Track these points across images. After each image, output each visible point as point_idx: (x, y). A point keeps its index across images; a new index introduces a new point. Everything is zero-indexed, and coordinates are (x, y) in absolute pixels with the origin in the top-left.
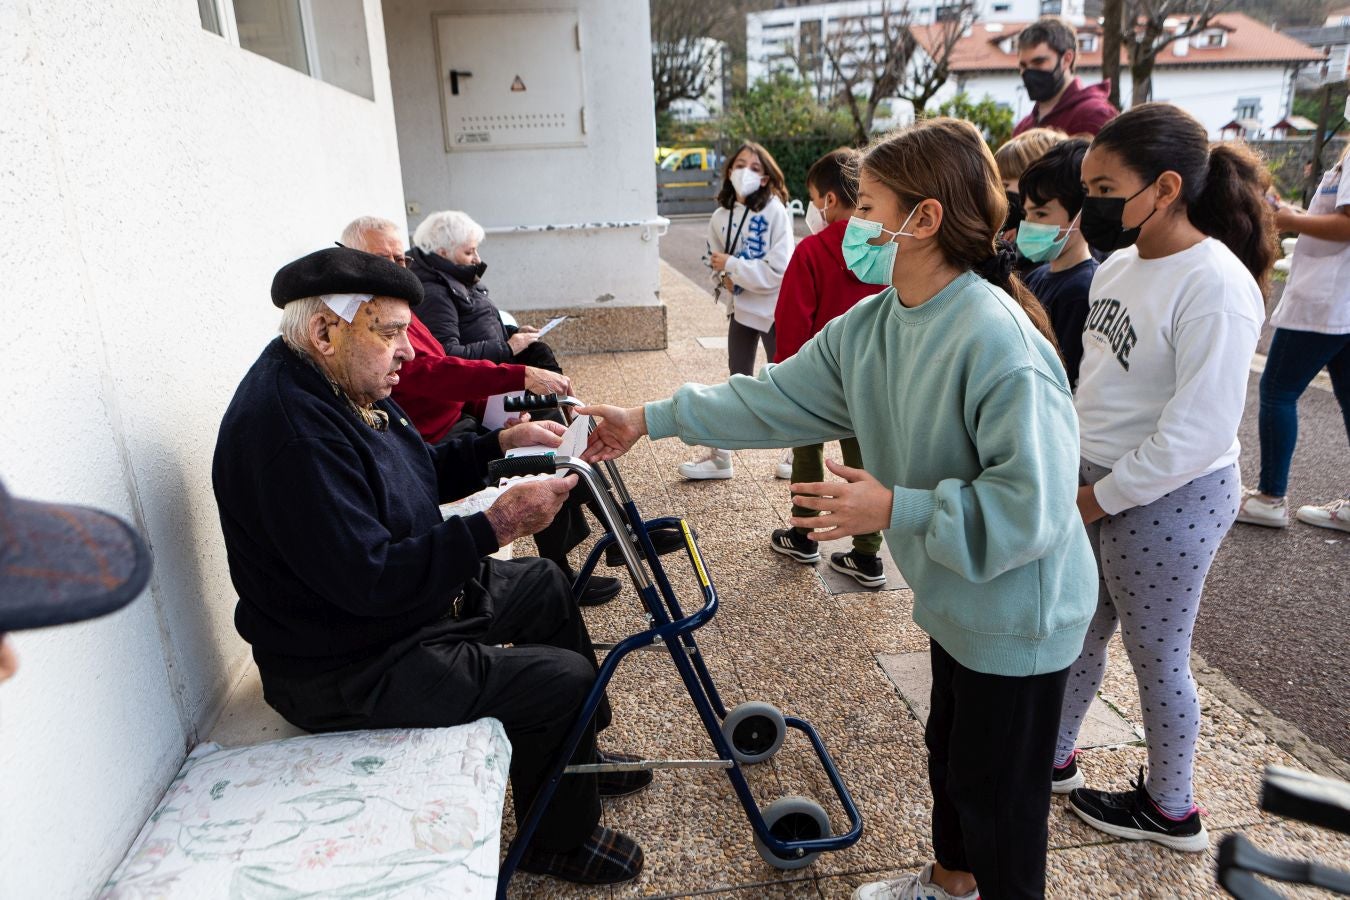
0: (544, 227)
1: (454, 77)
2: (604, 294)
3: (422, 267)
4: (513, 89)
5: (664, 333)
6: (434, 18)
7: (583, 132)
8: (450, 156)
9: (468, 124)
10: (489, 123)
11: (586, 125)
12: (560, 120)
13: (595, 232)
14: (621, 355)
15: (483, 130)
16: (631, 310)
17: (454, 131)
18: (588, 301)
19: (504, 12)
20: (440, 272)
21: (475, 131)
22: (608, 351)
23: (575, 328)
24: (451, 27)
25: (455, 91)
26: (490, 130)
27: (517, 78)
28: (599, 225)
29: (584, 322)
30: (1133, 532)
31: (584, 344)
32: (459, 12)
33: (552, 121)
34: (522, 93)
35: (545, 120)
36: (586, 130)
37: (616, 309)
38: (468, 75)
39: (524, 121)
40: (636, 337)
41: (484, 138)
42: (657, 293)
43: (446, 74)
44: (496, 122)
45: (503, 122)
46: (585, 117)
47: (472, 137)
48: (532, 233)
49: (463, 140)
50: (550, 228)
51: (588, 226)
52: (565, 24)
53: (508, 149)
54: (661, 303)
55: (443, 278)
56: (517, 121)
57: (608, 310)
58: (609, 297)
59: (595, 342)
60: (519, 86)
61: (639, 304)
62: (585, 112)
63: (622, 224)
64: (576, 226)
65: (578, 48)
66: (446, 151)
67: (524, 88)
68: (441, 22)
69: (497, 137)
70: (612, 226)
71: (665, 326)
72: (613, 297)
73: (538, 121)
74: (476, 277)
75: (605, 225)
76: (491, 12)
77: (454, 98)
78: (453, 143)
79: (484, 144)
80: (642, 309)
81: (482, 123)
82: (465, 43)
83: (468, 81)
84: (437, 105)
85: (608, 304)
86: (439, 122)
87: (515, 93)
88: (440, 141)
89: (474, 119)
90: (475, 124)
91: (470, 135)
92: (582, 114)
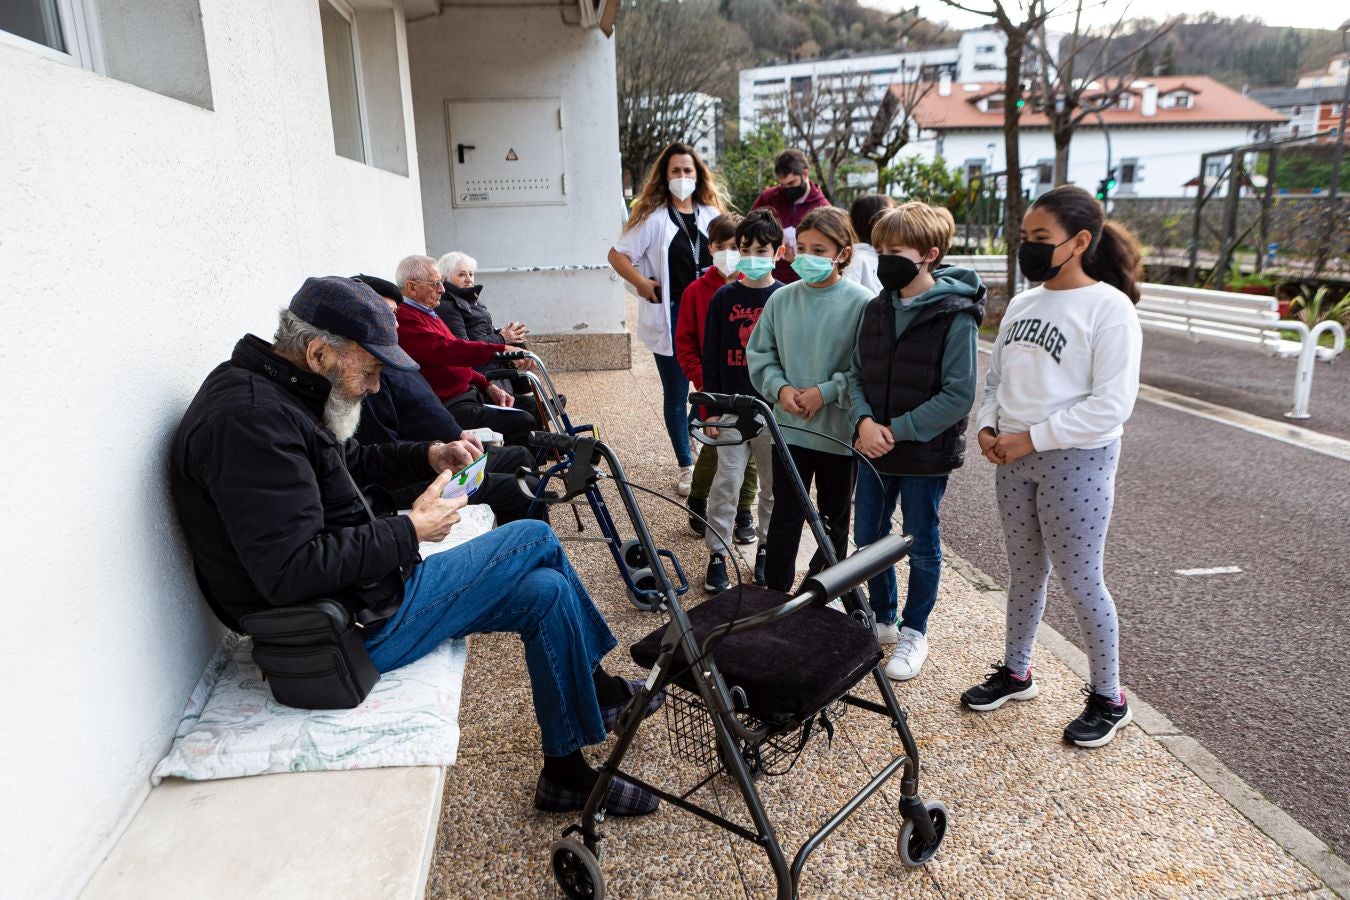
0: (531, 269)
1: (461, 149)
2: (579, 323)
4: (507, 159)
5: (629, 356)
6: (446, 103)
7: (564, 193)
8: (456, 210)
9: (471, 186)
10: (488, 186)
11: (566, 187)
12: (545, 183)
13: (573, 273)
14: (593, 373)
15: (483, 191)
16: (602, 337)
17: (460, 191)
18: (566, 329)
19: (501, 99)
21: (477, 192)
22: (582, 370)
23: (555, 350)
24: (457, 109)
25: (461, 160)
26: (489, 191)
27: (511, 150)
28: (575, 267)
29: (563, 346)
30: (1076, 490)
31: (563, 364)
32: (466, 99)
33: (539, 184)
34: (515, 162)
35: (533, 184)
36: (566, 191)
37: (589, 335)
38: (472, 148)
39: (516, 184)
40: (606, 358)
41: (484, 197)
42: (623, 323)
43: (455, 147)
44: (493, 185)
45: (499, 185)
46: (565, 182)
47: (474, 197)
48: (521, 273)
49: (467, 199)
50: (536, 270)
51: (567, 267)
52: (550, 108)
53: (504, 206)
54: (626, 331)
55: (452, 297)
56: (511, 185)
57: (582, 337)
58: (583, 326)
59: (571, 362)
60: (512, 156)
61: (608, 332)
62: (565, 177)
63: (594, 266)
64: (557, 268)
65: (560, 128)
66: (454, 208)
67: (516, 159)
68: (451, 106)
69: (494, 197)
70: (586, 268)
71: (629, 350)
72: (586, 326)
73: (528, 184)
74: (476, 295)
75: (580, 267)
76: (492, 99)
77: (461, 165)
78: (459, 201)
79: (484, 202)
80: (610, 336)
81: (482, 186)
82: (470, 124)
83: (472, 152)
84: (447, 171)
85: (582, 331)
86: (448, 184)
87: (509, 162)
88: (449, 200)
89: (476, 182)
90: (477, 186)
91: (473, 195)
92: (563, 179)
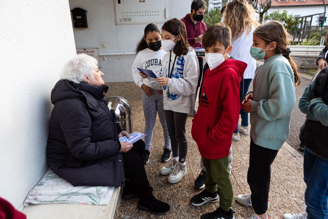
3: (71, 89)
4: (140, 2)
8: (117, 26)
9: (124, 15)
10: (131, 14)
11: (166, 15)
12: (157, 13)
15: (129, 17)
17: (119, 17)
20: (82, 92)
21: (126, 17)
25: (119, 2)
26: (131, 17)
33: (154, 13)
34: (144, 3)
35: (152, 13)
36: (166, 17)
39: (144, 14)
41: (130, 20)
44: (134, 14)
45: (136, 14)
46: (166, 12)
49: (122, 21)
55: (84, 96)
56: (141, 14)
60: (142, 1)
66: (116, 25)
67: (144, 1)
69: (134, 20)
73: (149, 13)
74: (104, 93)
77: (119, 5)
78: (118, 22)
79: (130, 22)
81: (129, 14)
84: (113, 7)
86: (114, 14)
87: (140, 3)
88: (114, 21)
89: (126, 13)
90: (126, 15)
91: (124, 19)
92: (165, 11)
